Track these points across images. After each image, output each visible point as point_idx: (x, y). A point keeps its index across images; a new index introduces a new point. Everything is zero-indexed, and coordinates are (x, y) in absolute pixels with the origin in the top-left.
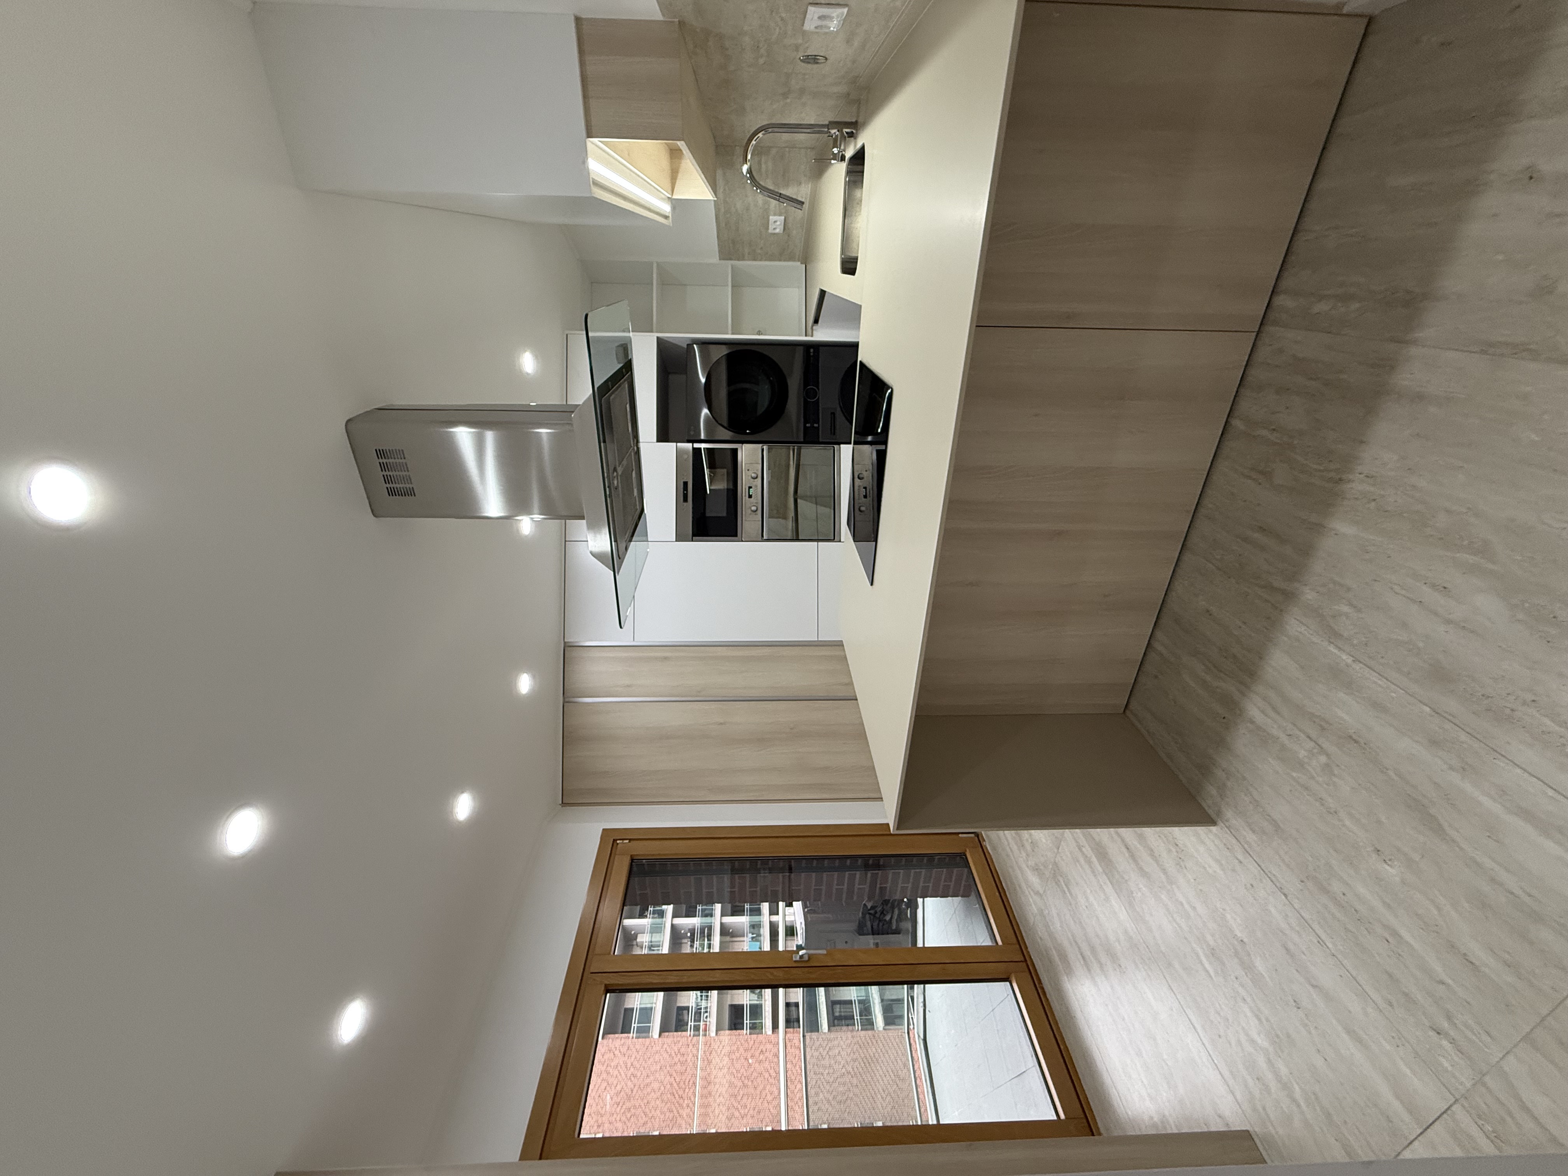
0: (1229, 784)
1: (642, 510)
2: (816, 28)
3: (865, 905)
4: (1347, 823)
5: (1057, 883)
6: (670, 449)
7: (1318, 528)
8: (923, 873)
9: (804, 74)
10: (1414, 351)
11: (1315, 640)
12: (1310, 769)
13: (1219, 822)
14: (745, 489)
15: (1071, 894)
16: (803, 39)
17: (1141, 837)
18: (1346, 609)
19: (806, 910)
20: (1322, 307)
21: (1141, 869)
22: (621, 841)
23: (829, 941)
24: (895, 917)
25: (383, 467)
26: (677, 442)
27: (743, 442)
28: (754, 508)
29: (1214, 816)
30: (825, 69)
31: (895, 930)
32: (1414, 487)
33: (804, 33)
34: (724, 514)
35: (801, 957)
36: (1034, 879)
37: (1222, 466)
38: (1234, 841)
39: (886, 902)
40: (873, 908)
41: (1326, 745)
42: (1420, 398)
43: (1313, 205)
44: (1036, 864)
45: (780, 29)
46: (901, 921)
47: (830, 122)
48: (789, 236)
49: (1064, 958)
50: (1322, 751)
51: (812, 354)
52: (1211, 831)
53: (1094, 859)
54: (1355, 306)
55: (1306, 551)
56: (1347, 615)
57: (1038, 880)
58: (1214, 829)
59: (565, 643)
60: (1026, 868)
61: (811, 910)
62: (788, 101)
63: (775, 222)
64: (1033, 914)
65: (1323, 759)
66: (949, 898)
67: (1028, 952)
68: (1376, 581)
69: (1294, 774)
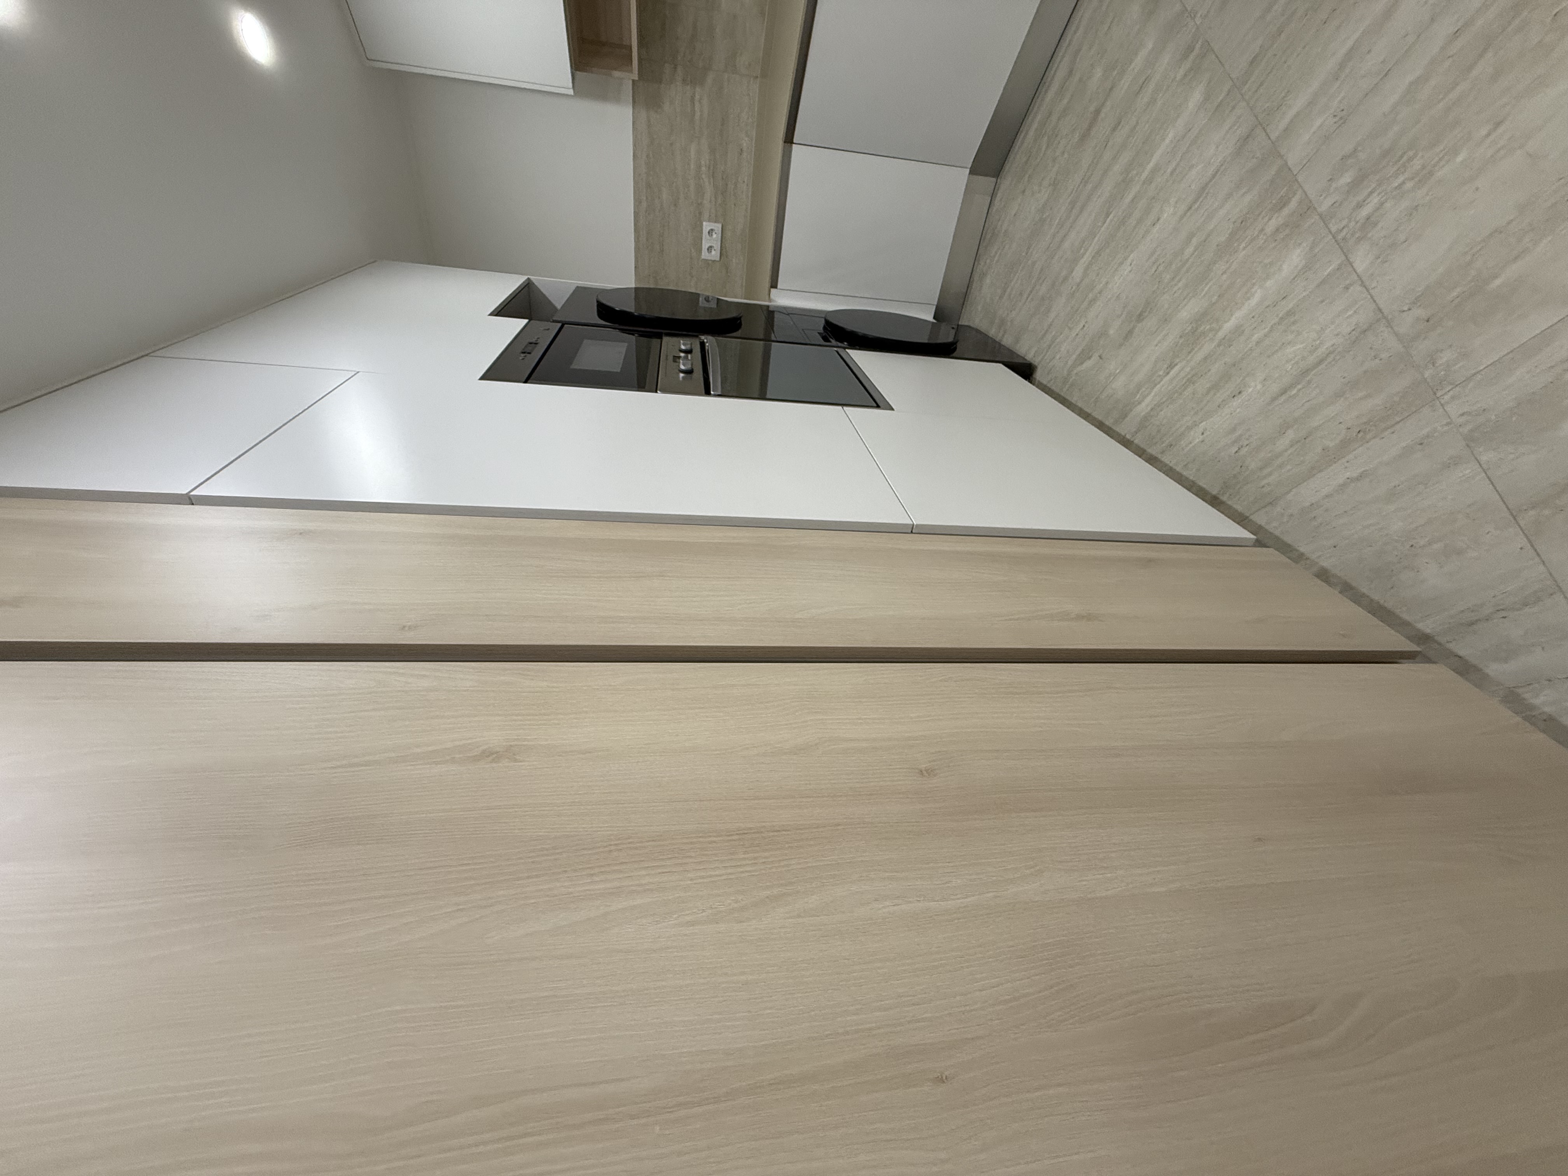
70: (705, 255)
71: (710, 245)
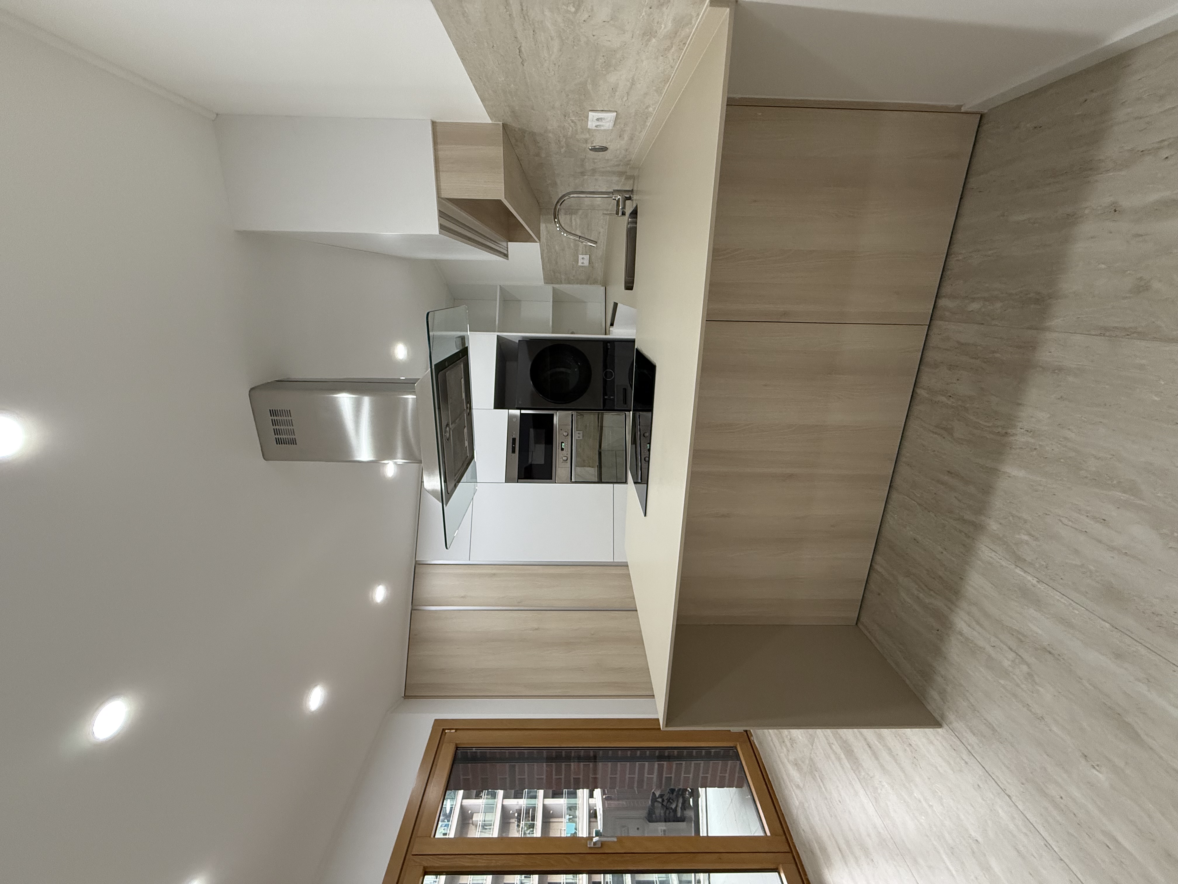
0: (949, 689)
1: (473, 457)
2: (596, 126)
3: (654, 793)
4: (1055, 729)
5: (814, 778)
6: (504, 414)
7: (994, 472)
8: (702, 765)
9: (594, 159)
10: (1049, 335)
11: (1004, 563)
12: (1015, 677)
13: (945, 726)
14: (559, 443)
15: (826, 789)
16: (590, 135)
17: (880, 738)
18: (1026, 538)
19: (604, 797)
20: (975, 306)
21: (882, 767)
22: (449, 731)
23: (624, 827)
24: (680, 805)
25: (274, 423)
26: (509, 409)
27: (558, 410)
28: (565, 458)
29: (939, 719)
30: (607, 155)
31: (681, 817)
32: (1066, 438)
33: (589, 130)
34: (543, 462)
35: (595, 843)
36: (794, 773)
37: (914, 424)
38: (958, 743)
39: (672, 791)
40: (661, 796)
41: (1026, 656)
42: (1059, 370)
43: (959, 236)
44: (795, 759)
45: (573, 129)
46: (685, 809)
47: (614, 190)
48: (593, 267)
49: (823, 849)
50: (1023, 661)
51: (609, 347)
52: (938, 733)
53: (843, 756)
54: (998, 305)
55: (987, 490)
56: (1027, 543)
57: (798, 775)
58: (939, 730)
59: (416, 561)
60: (787, 763)
61: (608, 797)
62: (586, 177)
63: (583, 258)
64: (795, 807)
65: (1025, 668)
66: (725, 788)
67: (793, 843)
68: (1046, 514)
69: (1002, 682)
70: (580, 264)
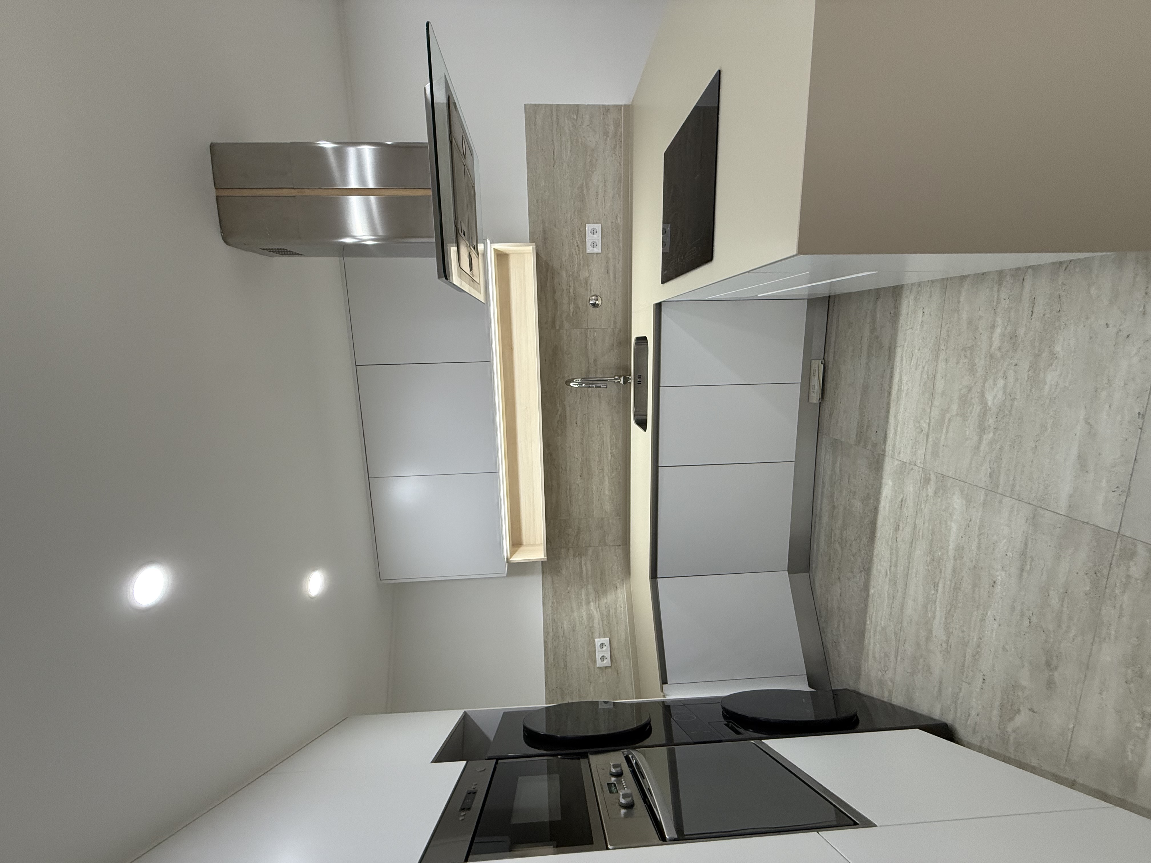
2: (592, 245)
16: (588, 271)
70: (599, 663)
71: (602, 655)
